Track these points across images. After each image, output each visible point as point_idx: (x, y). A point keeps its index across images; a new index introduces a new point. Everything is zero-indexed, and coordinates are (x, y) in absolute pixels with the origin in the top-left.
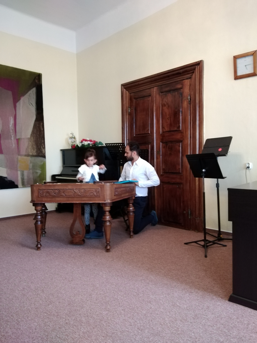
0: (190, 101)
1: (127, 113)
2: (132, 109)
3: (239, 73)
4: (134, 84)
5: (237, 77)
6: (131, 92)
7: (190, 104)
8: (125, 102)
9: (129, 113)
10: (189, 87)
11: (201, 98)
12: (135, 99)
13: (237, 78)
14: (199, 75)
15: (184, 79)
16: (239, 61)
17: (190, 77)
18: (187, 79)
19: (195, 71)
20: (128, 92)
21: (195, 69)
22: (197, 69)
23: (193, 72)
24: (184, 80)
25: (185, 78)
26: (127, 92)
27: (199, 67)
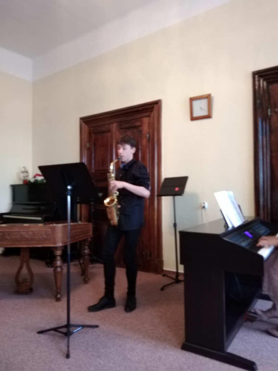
0: (149, 139)
2: (91, 144)
3: (195, 115)
4: (93, 119)
5: (193, 118)
6: (90, 126)
7: (149, 142)
8: (83, 137)
9: (88, 148)
10: (148, 125)
12: (94, 133)
14: (157, 114)
16: (195, 103)
17: (149, 115)
18: (146, 117)
22: (155, 107)
23: (152, 111)
24: (143, 117)
26: (86, 126)
27: (158, 106)
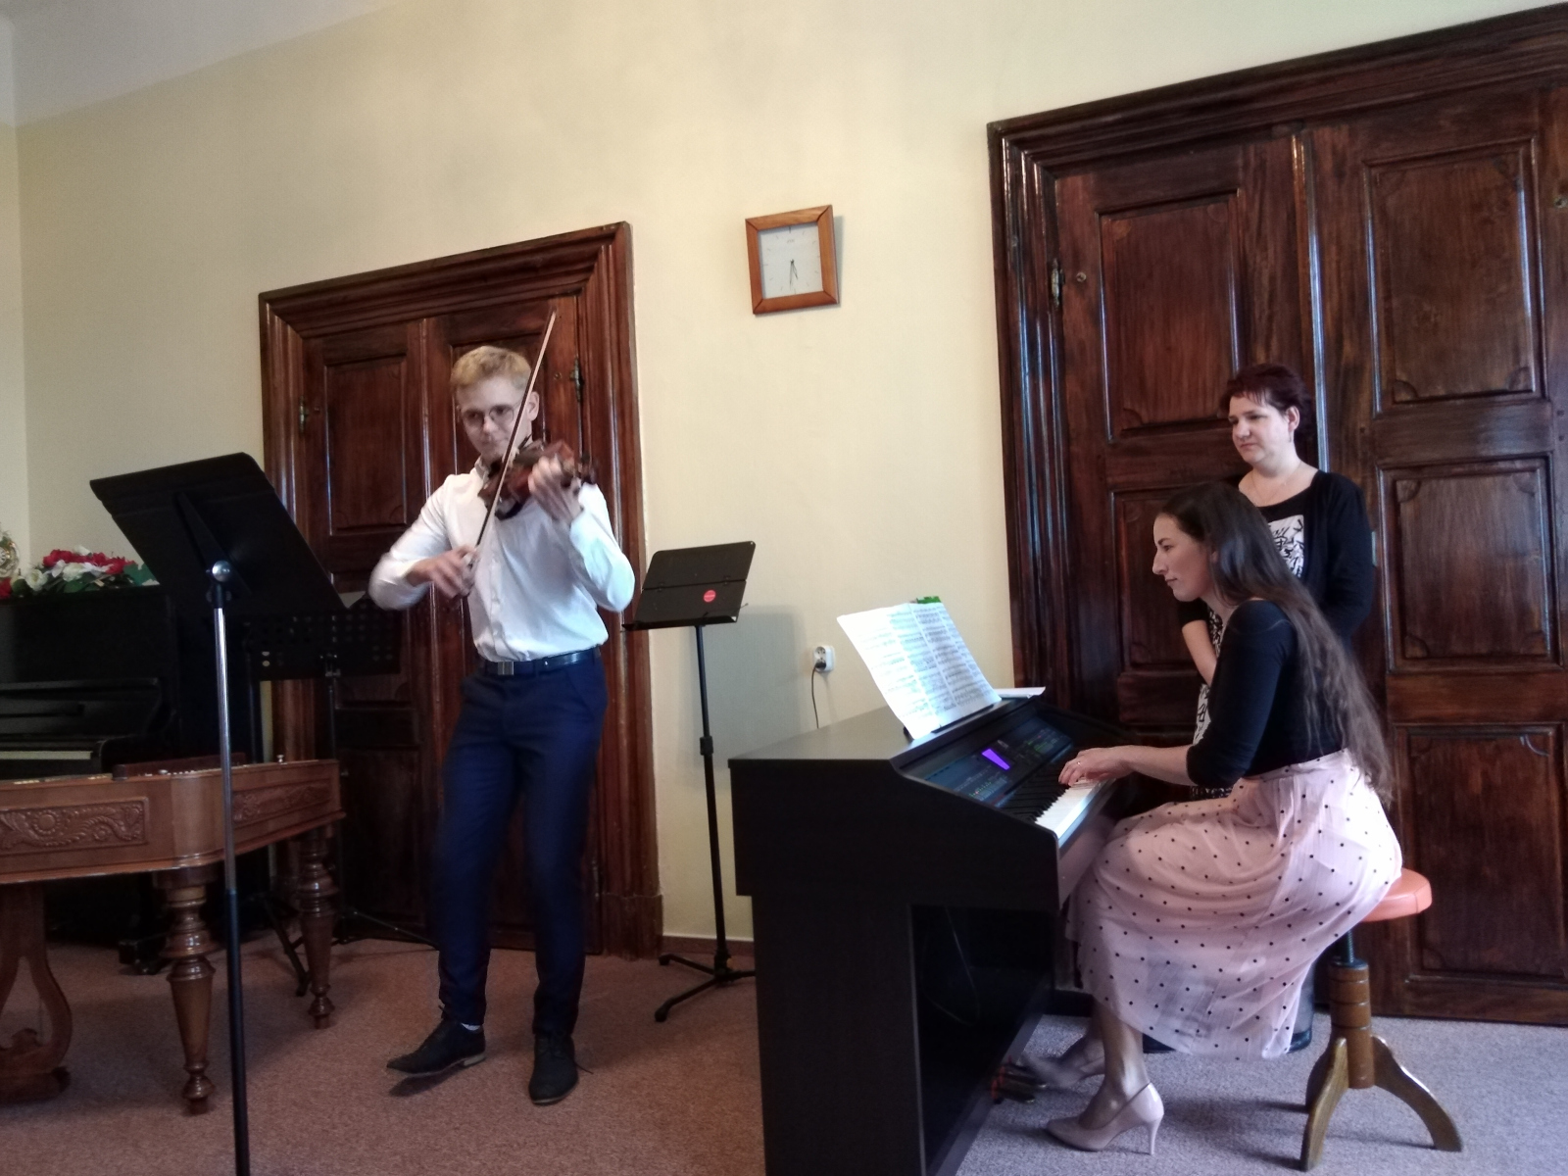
0: (582, 389)
1: (292, 430)
2: (318, 412)
3: (772, 290)
4: (325, 297)
5: (762, 304)
6: (311, 333)
7: (582, 401)
8: (279, 378)
9: (302, 428)
10: (573, 329)
11: (625, 377)
12: (330, 363)
13: (763, 306)
14: (612, 283)
15: (551, 292)
16: (768, 242)
17: (576, 286)
18: (565, 294)
19: (596, 265)
20: (297, 332)
21: (595, 256)
22: (603, 256)
23: (590, 269)
24: (552, 296)
25: (557, 291)
26: (289, 328)
27: (614, 252)
